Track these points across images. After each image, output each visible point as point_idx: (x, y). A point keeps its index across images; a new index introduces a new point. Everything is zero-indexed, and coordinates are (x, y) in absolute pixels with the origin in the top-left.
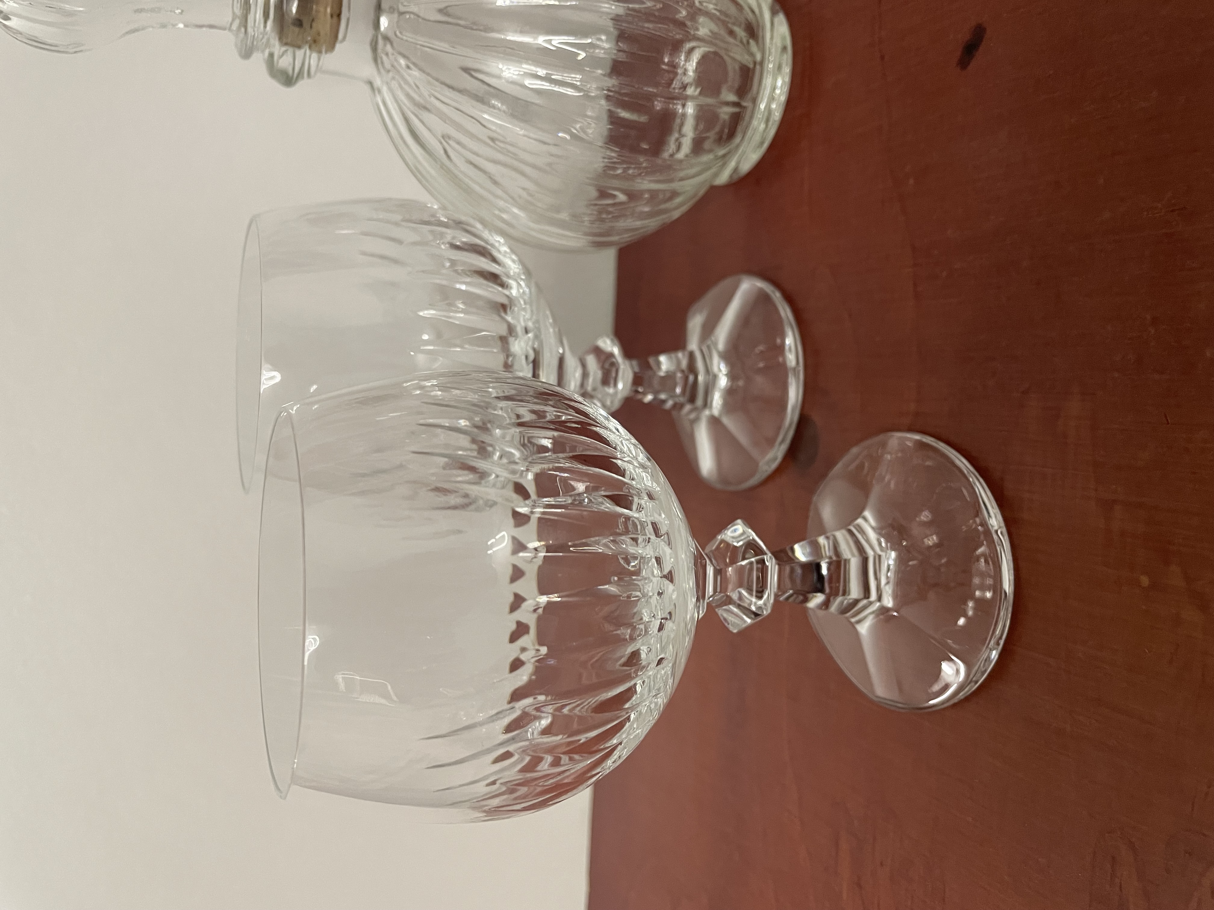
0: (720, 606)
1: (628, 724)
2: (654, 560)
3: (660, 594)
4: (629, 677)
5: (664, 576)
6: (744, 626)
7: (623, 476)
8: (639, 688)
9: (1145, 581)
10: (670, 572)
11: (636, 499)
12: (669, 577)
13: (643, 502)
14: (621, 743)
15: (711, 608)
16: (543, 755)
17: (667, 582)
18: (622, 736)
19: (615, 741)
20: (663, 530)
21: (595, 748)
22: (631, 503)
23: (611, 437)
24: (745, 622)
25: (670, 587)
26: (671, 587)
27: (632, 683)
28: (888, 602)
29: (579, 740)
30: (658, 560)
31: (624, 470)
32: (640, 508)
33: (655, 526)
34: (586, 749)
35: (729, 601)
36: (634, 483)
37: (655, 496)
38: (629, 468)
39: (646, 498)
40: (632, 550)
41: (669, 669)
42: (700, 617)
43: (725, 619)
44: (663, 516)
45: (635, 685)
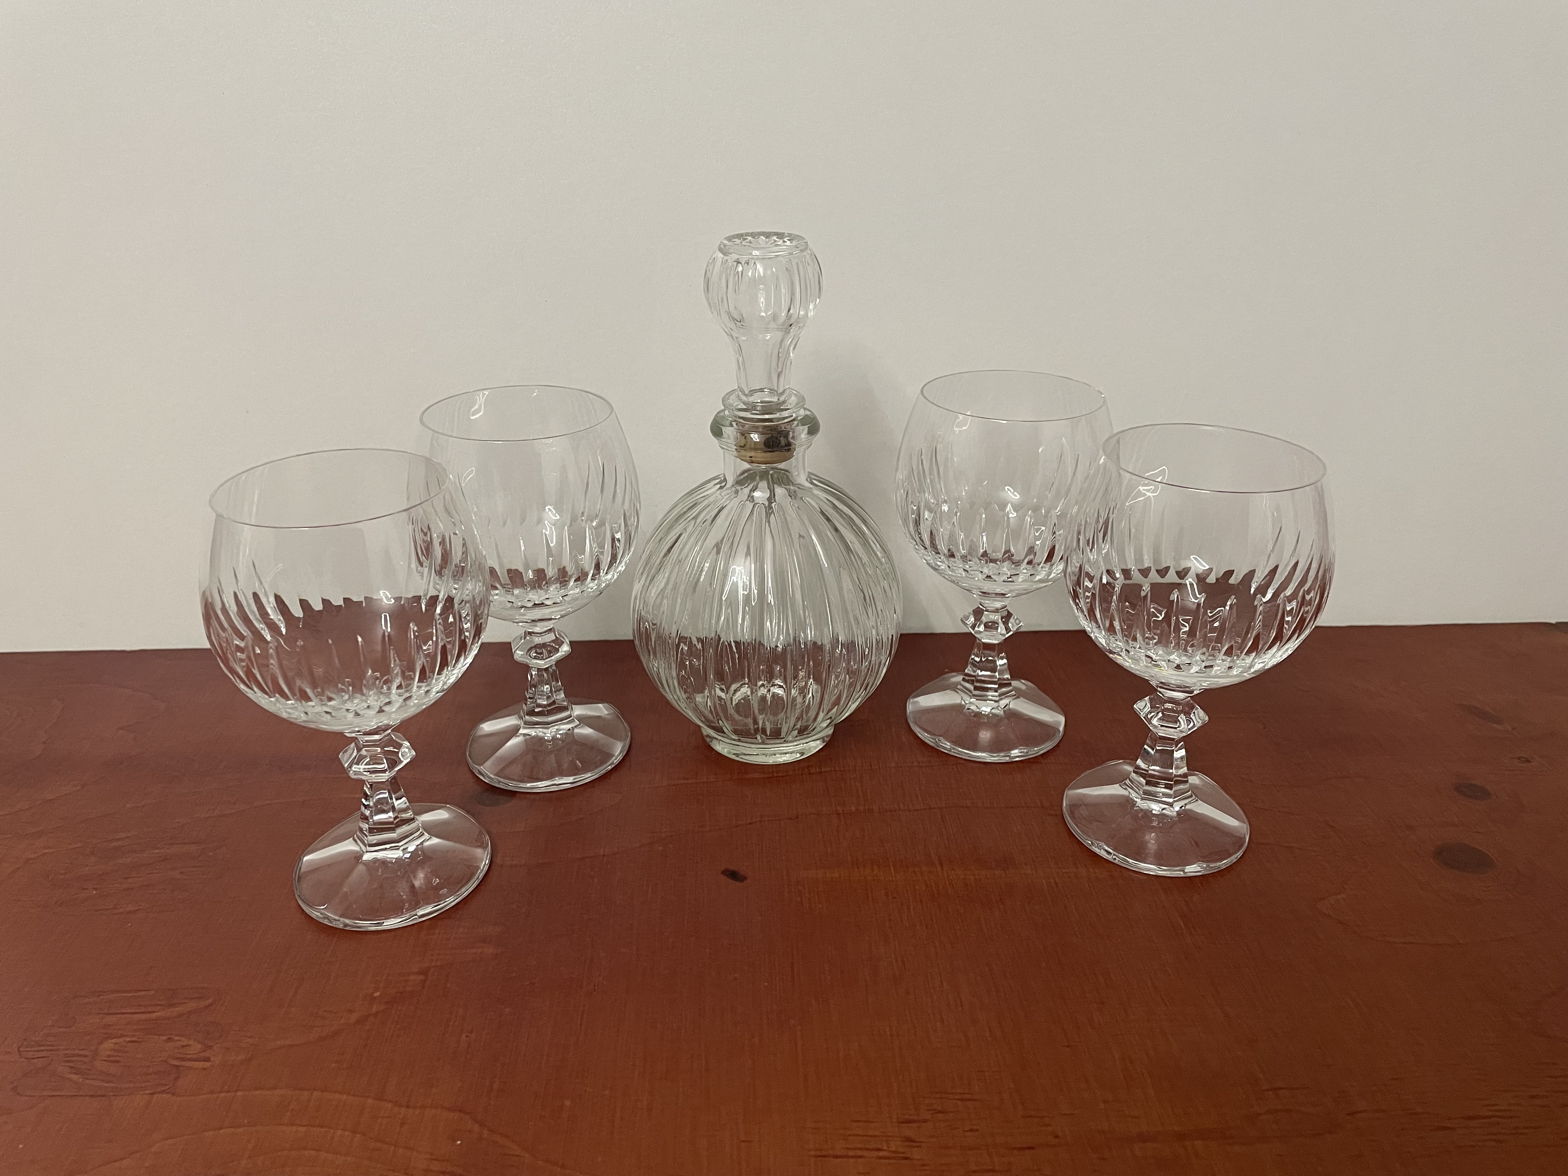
0: (356, 744)
1: (267, 697)
2: (387, 700)
3: (368, 707)
4: (294, 694)
5: (381, 707)
6: (343, 763)
7: (438, 674)
8: (290, 702)
9: (377, 994)
10: (383, 711)
11: (425, 684)
12: (381, 711)
13: (423, 688)
14: (255, 693)
15: (354, 739)
16: (245, 653)
17: (377, 709)
18: (259, 693)
19: (255, 689)
20: (408, 702)
21: (251, 679)
22: (423, 682)
23: (459, 665)
24: (346, 763)
25: (372, 712)
26: (375, 712)
27: (291, 697)
28: (367, 857)
29: (254, 668)
30: (389, 703)
31: (441, 674)
32: (419, 687)
33: (410, 697)
34: (249, 673)
35: (359, 750)
36: (434, 681)
37: (428, 695)
38: (443, 677)
39: (426, 690)
40: (395, 686)
41: (304, 719)
42: (346, 734)
43: (346, 751)
44: (416, 701)
45: (291, 700)
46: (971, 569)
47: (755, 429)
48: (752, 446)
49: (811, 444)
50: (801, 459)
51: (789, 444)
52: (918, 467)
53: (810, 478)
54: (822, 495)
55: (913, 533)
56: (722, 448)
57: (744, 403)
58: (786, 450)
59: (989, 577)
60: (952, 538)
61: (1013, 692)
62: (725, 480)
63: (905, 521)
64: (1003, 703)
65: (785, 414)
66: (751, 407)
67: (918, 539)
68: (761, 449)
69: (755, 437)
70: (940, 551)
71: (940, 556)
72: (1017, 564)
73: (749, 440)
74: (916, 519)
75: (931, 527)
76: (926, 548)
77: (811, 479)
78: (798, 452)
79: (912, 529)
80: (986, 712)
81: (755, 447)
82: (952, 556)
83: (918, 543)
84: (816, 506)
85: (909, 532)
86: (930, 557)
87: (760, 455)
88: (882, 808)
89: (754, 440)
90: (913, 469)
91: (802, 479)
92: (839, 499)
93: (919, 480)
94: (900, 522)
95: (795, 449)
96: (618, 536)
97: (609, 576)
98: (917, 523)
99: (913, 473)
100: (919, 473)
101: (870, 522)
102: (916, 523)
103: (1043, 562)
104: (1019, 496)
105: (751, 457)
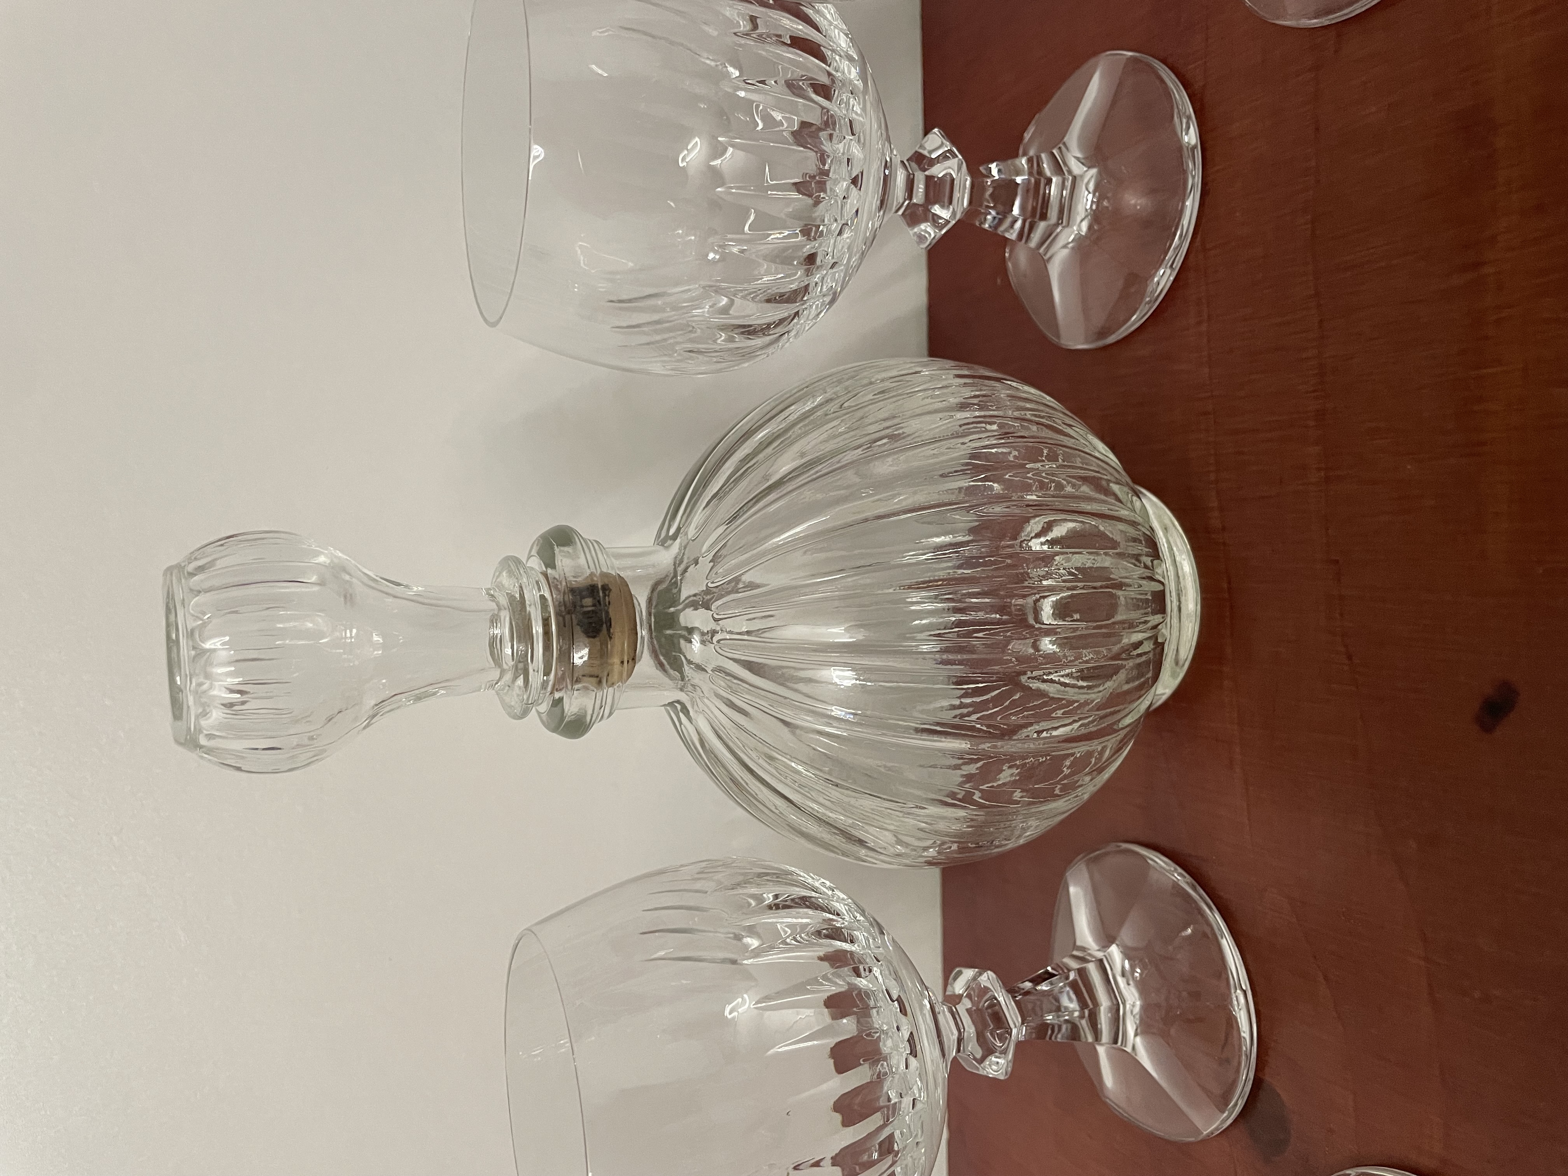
46: (839, 219)
47: (566, 656)
48: (597, 662)
49: (597, 542)
50: (628, 562)
51: (592, 590)
52: (645, 333)
53: (663, 541)
54: (698, 516)
55: (767, 339)
56: (610, 714)
57: (515, 678)
58: (605, 596)
59: (855, 181)
60: (781, 257)
61: (1055, 151)
62: (671, 704)
63: (748, 355)
64: (1077, 168)
65: (532, 596)
66: (522, 668)
67: (780, 330)
68: (604, 644)
69: (580, 656)
70: (803, 284)
71: (812, 285)
72: (829, 122)
73: (588, 670)
74: (742, 333)
75: (761, 302)
76: (797, 314)
77: (667, 537)
78: (610, 566)
79: (758, 341)
80: (1092, 202)
81: (600, 655)
82: (811, 259)
83: (786, 329)
84: (721, 530)
85: (762, 348)
86: (813, 303)
87: (619, 642)
88: (1314, 391)
89: (585, 659)
90: (648, 344)
91: (665, 558)
92: (705, 483)
93: (669, 330)
94: (746, 365)
95: (604, 575)
96: (769, 898)
97: (841, 907)
98: (749, 331)
99: (657, 342)
100: (656, 332)
101: (747, 423)
102: (749, 333)
103: (828, 68)
104: (697, 139)
105: (622, 662)
